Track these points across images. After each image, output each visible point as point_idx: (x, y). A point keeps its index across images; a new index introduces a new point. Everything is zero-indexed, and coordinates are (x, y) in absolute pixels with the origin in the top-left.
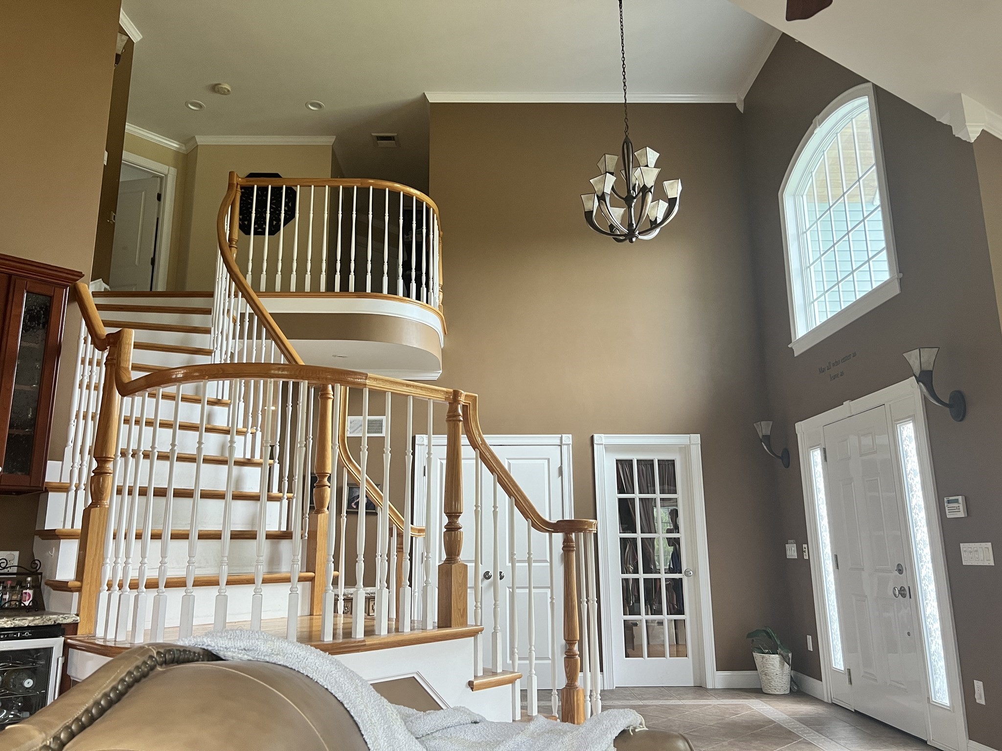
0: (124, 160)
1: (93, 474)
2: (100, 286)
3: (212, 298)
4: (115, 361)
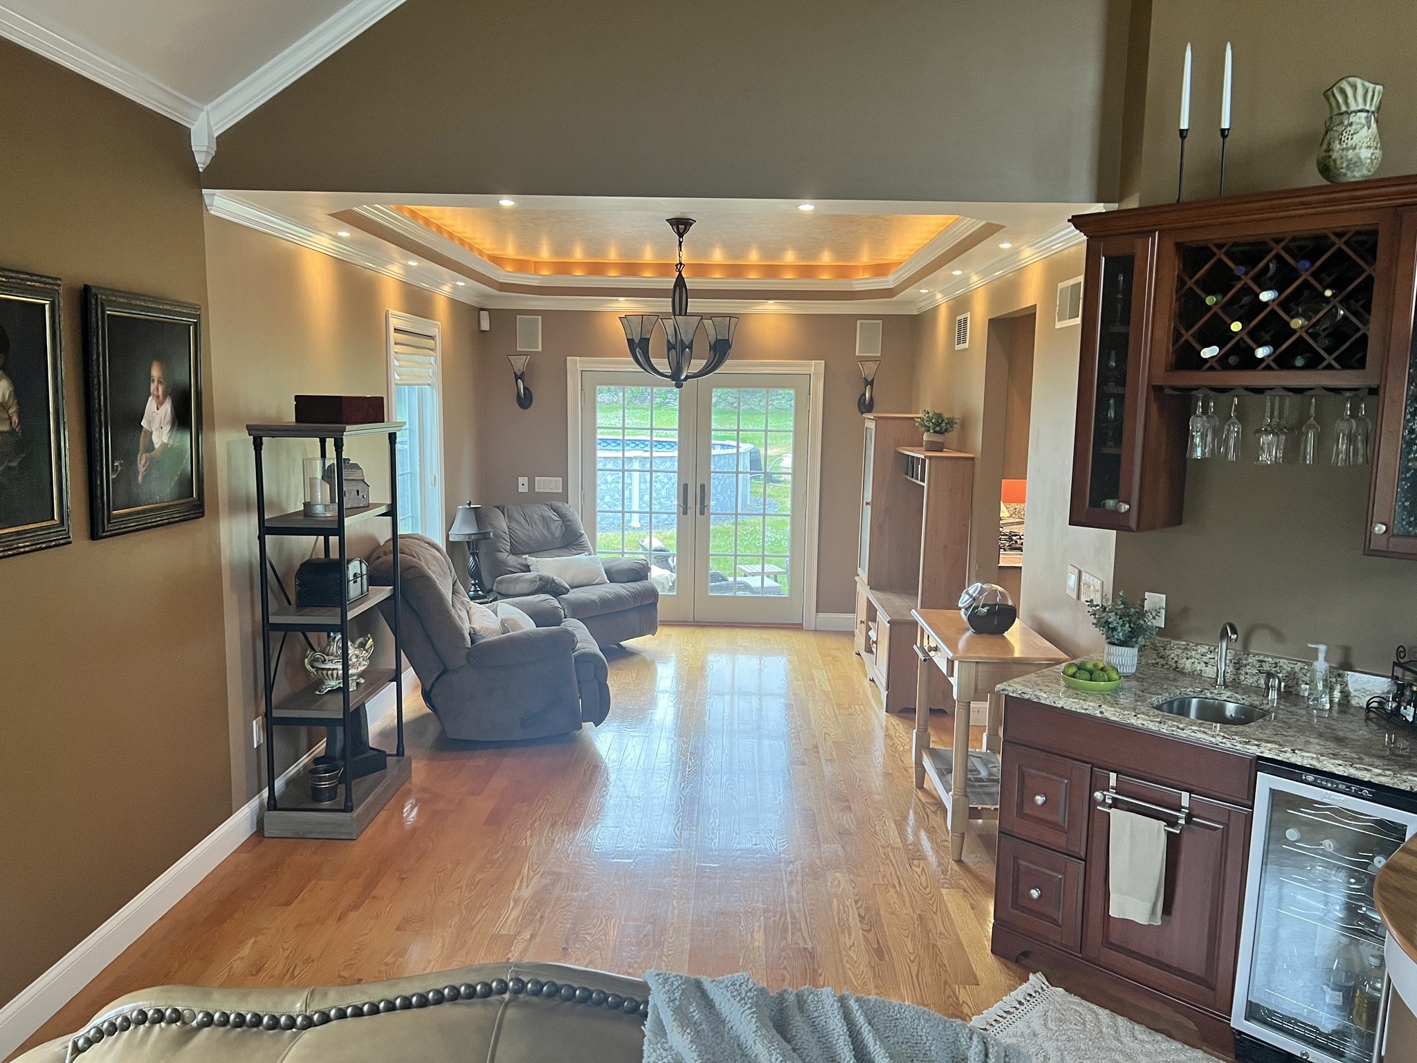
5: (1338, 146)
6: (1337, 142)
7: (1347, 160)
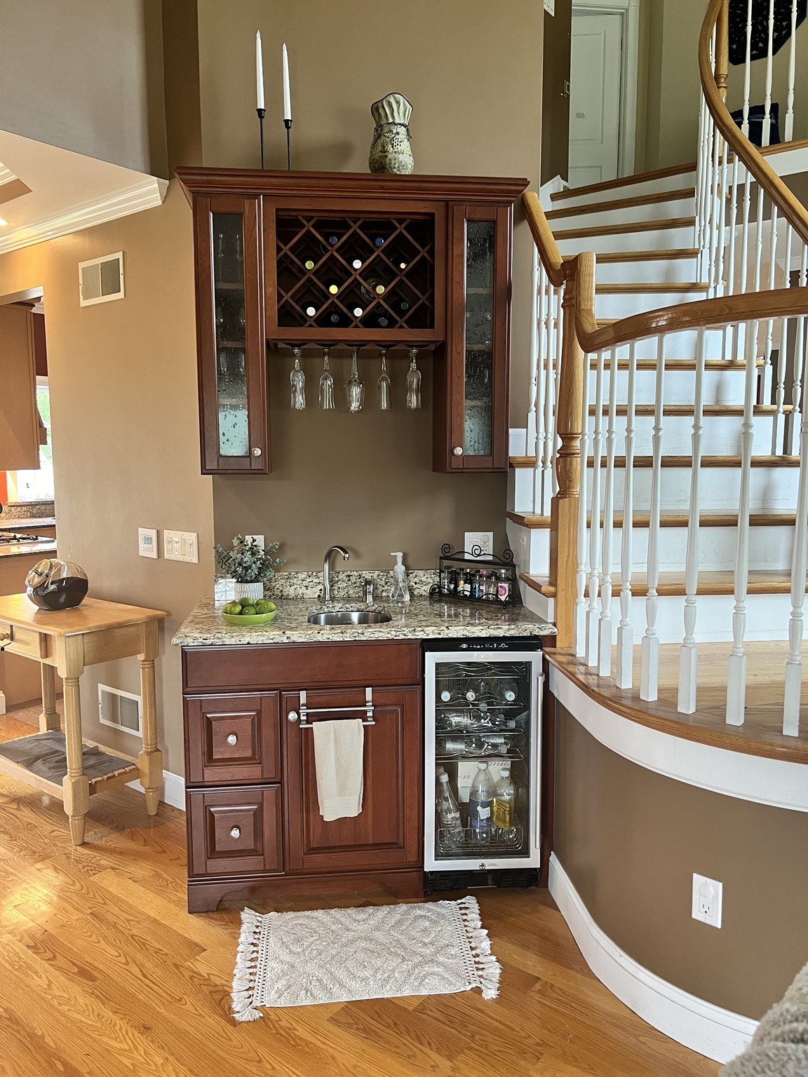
0: (574, 6)
1: (558, 455)
2: (559, 185)
3: (695, 172)
4: (574, 301)
5: (392, 149)
6: (390, 146)
7: (399, 162)
